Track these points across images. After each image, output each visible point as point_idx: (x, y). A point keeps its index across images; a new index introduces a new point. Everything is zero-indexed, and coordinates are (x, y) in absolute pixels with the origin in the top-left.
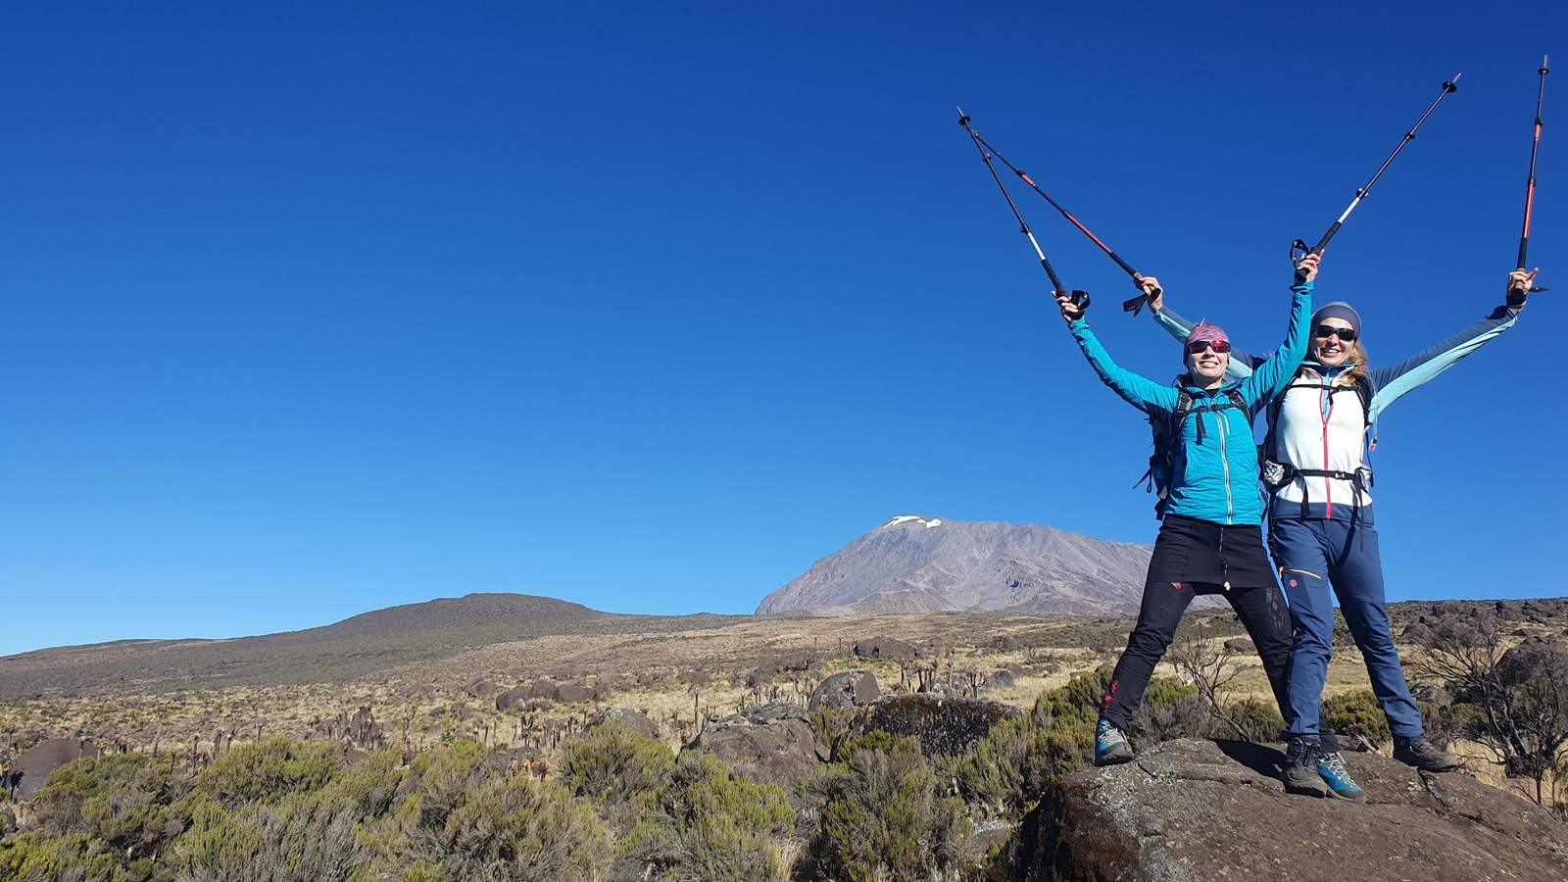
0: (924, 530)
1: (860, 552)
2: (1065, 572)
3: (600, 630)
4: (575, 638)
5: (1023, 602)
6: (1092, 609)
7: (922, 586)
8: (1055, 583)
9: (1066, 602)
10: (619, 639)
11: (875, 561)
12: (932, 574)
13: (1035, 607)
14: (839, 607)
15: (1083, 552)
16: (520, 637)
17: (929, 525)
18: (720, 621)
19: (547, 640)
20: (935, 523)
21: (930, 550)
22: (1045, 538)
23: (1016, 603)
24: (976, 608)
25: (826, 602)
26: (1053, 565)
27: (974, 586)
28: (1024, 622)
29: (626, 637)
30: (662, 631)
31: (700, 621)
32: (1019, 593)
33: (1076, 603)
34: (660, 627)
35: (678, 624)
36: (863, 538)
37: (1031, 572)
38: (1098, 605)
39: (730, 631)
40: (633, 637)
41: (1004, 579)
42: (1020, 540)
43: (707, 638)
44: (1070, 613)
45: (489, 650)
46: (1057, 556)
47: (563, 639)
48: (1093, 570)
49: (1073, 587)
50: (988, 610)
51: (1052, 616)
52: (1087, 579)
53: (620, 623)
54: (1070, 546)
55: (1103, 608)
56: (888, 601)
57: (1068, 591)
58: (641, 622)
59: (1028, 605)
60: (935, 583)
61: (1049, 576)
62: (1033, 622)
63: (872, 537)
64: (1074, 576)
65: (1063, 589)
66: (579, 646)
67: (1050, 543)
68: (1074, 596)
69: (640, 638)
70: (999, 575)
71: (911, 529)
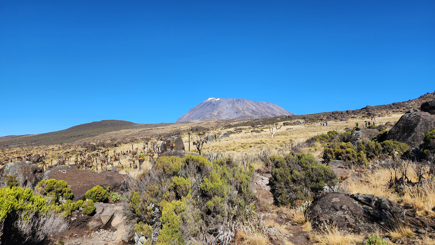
0: (216, 101)
1: (201, 107)
2: (248, 109)
3: (136, 128)
4: (129, 130)
5: (239, 116)
6: (253, 117)
7: (215, 114)
8: (245, 112)
9: (248, 116)
10: (141, 130)
11: (204, 109)
12: (218, 111)
13: (241, 117)
14: (196, 120)
15: (252, 104)
16: (115, 130)
17: (217, 100)
18: (166, 125)
19: (122, 131)
20: (218, 99)
21: (217, 106)
22: (243, 102)
23: (237, 117)
24: (228, 119)
25: (193, 119)
26: (245, 107)
27: (227, 114)
28: (238, 121)
29: (143, 129)
30: (152, 127)
31: (161, 125)
32: (238, 115)
33: (250, 116)
34: (151, 126)
35: (156, 126)
36: (201, 104)
37: (240, 110)
38: (255, 116)
39: (169, 127)
40: (145, 129)
41: (234, 112)
42: (238, 102)
43: (163, 128)
44: (249, 118)
45: (107, 134)
46: (246, 106)
47: (126, 130)
48: (254, 108)
49: (250, 113)
50: (231, 119)
51: (245, 119)
52: (253, 110)
53: (141, 126)
54: (249, 103)
55: (257, 117)
56: (208, 118)
57: (248, 114)
58: (147, 125)
59: (240, 117)
60: (218, 113)
61: (244, 110)
62: (240, 121)
63: (203, 103)
64: (250, 110)
65: (248, 113)
66: (131, 132)
67: (244, 103)
68: (250, 115)
69: (146, 129)
70: (233, 111)
71: (213, 101)
